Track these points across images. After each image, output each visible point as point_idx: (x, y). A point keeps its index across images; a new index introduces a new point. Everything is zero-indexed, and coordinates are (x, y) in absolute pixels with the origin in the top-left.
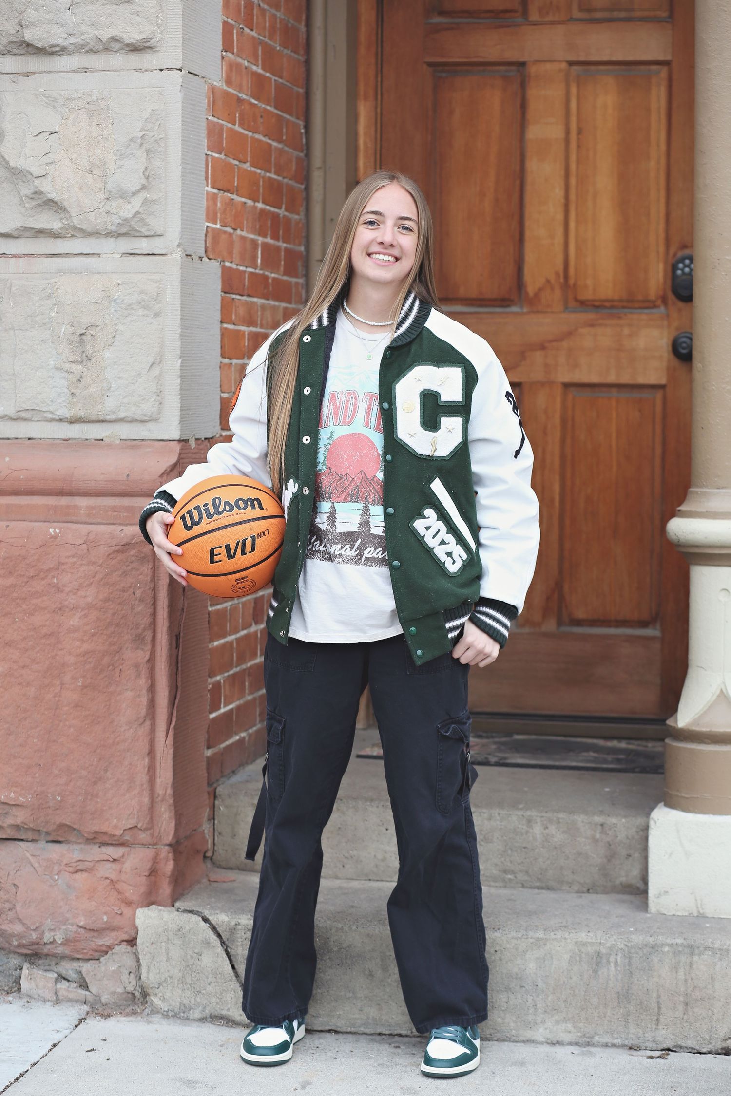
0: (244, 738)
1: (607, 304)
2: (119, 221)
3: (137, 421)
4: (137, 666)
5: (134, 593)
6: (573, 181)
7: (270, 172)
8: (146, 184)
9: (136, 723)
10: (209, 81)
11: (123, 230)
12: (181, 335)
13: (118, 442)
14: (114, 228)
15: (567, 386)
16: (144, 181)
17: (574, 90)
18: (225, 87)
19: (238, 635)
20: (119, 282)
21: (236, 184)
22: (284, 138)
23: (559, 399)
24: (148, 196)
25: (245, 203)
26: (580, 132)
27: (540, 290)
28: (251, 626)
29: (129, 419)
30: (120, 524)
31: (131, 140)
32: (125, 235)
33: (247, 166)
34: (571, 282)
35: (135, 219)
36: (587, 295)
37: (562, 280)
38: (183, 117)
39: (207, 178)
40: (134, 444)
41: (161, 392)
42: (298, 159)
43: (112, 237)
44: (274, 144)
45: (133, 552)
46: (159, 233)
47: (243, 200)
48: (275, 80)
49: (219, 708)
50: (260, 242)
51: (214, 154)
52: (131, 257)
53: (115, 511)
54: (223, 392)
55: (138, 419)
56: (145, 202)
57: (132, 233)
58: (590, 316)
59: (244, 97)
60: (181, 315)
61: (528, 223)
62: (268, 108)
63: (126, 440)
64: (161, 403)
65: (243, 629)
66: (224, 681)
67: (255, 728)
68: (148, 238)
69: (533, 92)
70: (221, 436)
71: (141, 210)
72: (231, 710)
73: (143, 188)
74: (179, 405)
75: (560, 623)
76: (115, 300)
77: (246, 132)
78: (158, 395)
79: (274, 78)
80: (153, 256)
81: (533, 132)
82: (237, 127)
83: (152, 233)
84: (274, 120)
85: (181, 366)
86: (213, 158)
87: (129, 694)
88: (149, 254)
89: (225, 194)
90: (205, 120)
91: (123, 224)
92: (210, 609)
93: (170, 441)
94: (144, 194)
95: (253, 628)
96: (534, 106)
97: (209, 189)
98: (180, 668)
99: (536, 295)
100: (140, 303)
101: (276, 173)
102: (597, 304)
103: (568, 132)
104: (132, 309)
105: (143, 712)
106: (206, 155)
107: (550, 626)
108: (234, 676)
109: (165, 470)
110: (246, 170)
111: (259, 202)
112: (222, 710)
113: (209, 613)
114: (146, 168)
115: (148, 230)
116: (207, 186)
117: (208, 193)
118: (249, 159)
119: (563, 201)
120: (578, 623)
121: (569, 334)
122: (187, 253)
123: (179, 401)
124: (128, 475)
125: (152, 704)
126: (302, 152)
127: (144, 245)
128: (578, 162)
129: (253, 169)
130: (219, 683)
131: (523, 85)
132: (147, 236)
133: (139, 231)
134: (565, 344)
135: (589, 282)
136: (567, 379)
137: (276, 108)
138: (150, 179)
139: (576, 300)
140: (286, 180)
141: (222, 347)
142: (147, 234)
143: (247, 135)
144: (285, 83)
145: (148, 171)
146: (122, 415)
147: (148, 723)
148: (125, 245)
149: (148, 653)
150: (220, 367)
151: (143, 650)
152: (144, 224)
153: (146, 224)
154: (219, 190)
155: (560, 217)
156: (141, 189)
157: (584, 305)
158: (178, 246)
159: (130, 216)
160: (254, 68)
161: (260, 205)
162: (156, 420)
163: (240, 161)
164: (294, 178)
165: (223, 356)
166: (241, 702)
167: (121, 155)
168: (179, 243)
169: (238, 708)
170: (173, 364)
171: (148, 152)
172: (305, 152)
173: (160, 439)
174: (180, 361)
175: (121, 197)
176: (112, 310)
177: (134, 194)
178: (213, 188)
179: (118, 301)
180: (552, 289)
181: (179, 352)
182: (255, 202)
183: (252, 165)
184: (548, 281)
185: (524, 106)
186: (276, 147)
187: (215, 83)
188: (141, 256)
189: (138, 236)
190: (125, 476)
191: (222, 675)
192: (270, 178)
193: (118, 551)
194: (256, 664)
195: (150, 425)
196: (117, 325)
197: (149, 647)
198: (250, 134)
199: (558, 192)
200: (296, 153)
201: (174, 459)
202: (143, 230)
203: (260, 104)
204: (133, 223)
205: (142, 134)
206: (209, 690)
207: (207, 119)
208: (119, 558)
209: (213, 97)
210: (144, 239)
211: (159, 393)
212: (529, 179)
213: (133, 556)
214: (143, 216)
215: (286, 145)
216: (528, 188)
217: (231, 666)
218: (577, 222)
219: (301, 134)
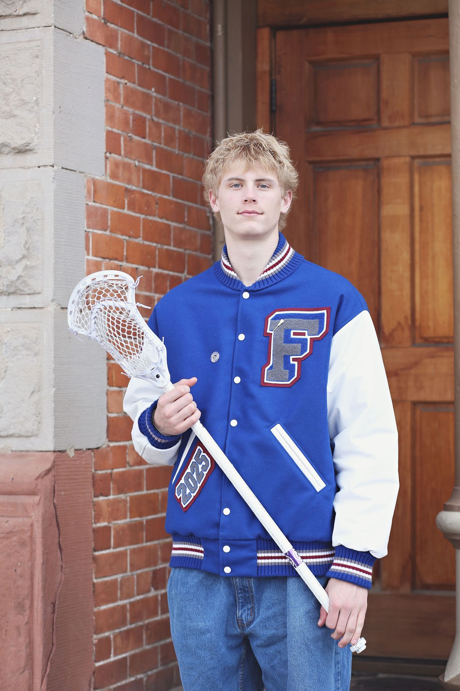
0: (141, 679)
1: (445, 340)
2: (8, 283)
3: (22, 436)
4: (18, 628)
5: (16, 571)
6: (417, 247)
7: (169, 245)
8: (26, 254)
9: (18, 672)
10: (89, 175)
11: (12, 290)
12: (54, 370)
13: (10, 453)
14: (5, 289)
15: (415, 404)
16: (25, 252)
17: (416, 177)
18: (109, 180)
19: (132, 600)
20: (9, 329)
21: (125, 254)
22: (186, 220)
23: (409, 414)
24: (28, 263)
25: (137, 269)
26: (421, 209)
27: (394, 330)
28: (149, 591)
29: (17, 435)
30: (8, 517)
31: (15, 221)
32: (14, 293)
33: (140, 240)
34: (417, 323)
35: (19, 281)
36: (430, 333)
37: (409, 322)
38: (55, 202)
39: (87, 249)
40: (21, 455)
41: (39, 413)
42: (203, 237)
43: (5, 295)
44: (173, 224)
45: (15, 538)
46: (37, 291)
47: (134, 266)
48: (173, 177)
49: (109, 657)
50: (156, 298)
51: (96, 231)
52: (19, 311)
53: (4, 507)
54: (110, 413)
55: (23, 435)
56: (26, 268)
57: (18, 292)
58: (431, 350)
59: (134, 188)
60: (55, 354)
61: (384, 280)
62: (165, 197)
63: (16, 451)
64: (39, 423)
65: (138, 595)
66: (115, 637)
67: (155, 671)
68: (31, 296)
69: (386, 180)
70: (108, 446)
71: (23, 274)
72: (125, 659)
73: (24, 257)
74: (53, 424)
75: (413, 586)
76: (5, 344)
77: (138, 215)
78: (37, 416)
79: (171, 175)
80: (34, 309)
81: (387, 210)
82: (126, 211)
83: (32, 292)
84: (172, 206)
85: (55, 394)
86: (94, 234)
87: (13, 649)
88: (31, 308)
89: (112, 261)
90: (84, 205)
91: (11, 285)
92: (95, 581)
93: (47, 451)
94: (24, 262)
95: (153, 593)
96: (387, 190)
97: (91, 257)
98: (55, 629)
99: (391, 334)
100: (24, 345)
101: (175, 246)
102: (437, 340)
103: (412, 209)
104: (18, 350)
105: (23, 664)
106: (86, 231)
107: (406, 589)
108: (128, 632)
109: (40, 475)
110: (138, 244)
111: (155, 267)
112: (112, 659)
113: (94, 584)
114: (26, 242)
115: (30, 289)
116: (88, 254)
117: (88, 261)
118: (141, 235)
119: (409, 262)
120: (428, 587)
121: (416, 364)
122: (62, 306)
123: (53, 421)
124: (13, 479)
125: (30, 657)
126: (209, 230)
127: (27, 301)
128: (421, 232)
129: (146, 243)
130: (108, 639)
131: (379, 176)
132: (29, 294)
133: (23, 291)
134: (413, 371)
135: (431, 324)
136: (415, 398)
137: (174, 196)
138: (31, 250)
139: (421, 338)
140: (187, 252)
141: (108, 379)
142: (29, 292)
143: (139, 218)
144: (186, 178)
145: (28, 244)
146: (11, 432)
147: (27, 672)
148: (15, 301)
149: (27, 617)
150: (107, 394)
151: (22, 615)
152: (26, 285)
153: (27, 285)
154: (103, 258)
155: (407, 274)
156: (23, 258)
157: (428, 341)
158: (53, 301)
159: (15, 279)
160: (147, 167)
161: (156, 270)
162: (36, 436)
163: (130, 237)
164: (202, 250)
165: (110, 384)
166: (137, 651)
167: (9, 233)
168: (53, 299)
169: (133, 657)
170: (48, 392)
171: (28, 230)
172: (212, 230)
173: (39, 449)
174: (54, 389)
175: (9, 265)
176: (4, 351)
177: (17, 262)
178: (96, 256)
179: (7, 344)
180: (403, 330)
181: (53, 383)
182: (149, 268)
183: (145, 239)
184: (399, 324)
185: (379, 192)
186: (175, 228)
187: (97, 177)
188: (26, 309)
189: (23, 294)
190: (11, 479)
191: (112, 632)
192: (167, 250)
193: (4, 538)
194: (155, 622)
195: (32, 439)
196: (7, 362)
197: (28, 612)
198: (142, 216)
199: (406, 256)
200: (200, 232)
201: (48, 466)
202: (26, 289)
203: (154, 194)
204: (17, 284)
205: (22, 216)
206: (94, 644)
207: (87, 204)
208: (4, 543)
209: (95, 187)
210: (28, 297)
211: (39, 414)
212: (384, 246)
213: (15, 541)
214: (25, 279)
215: (188, 225)
216: (383, 253)
217: (124, 623)
218: (421, 278)
219: (208, 217)
